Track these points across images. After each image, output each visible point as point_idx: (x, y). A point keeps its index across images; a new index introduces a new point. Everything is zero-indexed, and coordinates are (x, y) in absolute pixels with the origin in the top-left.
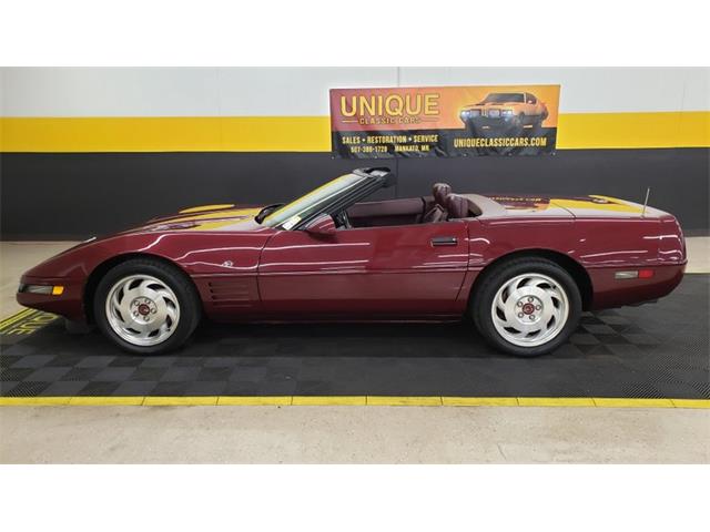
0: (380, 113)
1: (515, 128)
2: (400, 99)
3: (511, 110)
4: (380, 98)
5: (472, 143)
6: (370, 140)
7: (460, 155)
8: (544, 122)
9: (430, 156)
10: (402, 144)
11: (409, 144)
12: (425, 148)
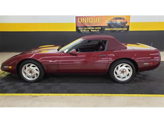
0: (87, 22)
2: (92, 19)
3: (119, 22)
4: (87, 18)
5: (109, 29)
6: (85, 28)
7: (106, 32)
8: (126, 24)
9: (99, 32)
10: (93, 30)
11: (94, 29)
12: (98, 30)
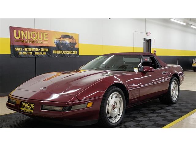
0: (29, 39)
1: (69, 47)
2: (35, 33)
4: (29, 32)
6: (26, 49)
7: (55, 57)
8: (76, 46)
9: (46, 57)
10: (37, 52)
11: (39, 51)
12: (45, 53)
